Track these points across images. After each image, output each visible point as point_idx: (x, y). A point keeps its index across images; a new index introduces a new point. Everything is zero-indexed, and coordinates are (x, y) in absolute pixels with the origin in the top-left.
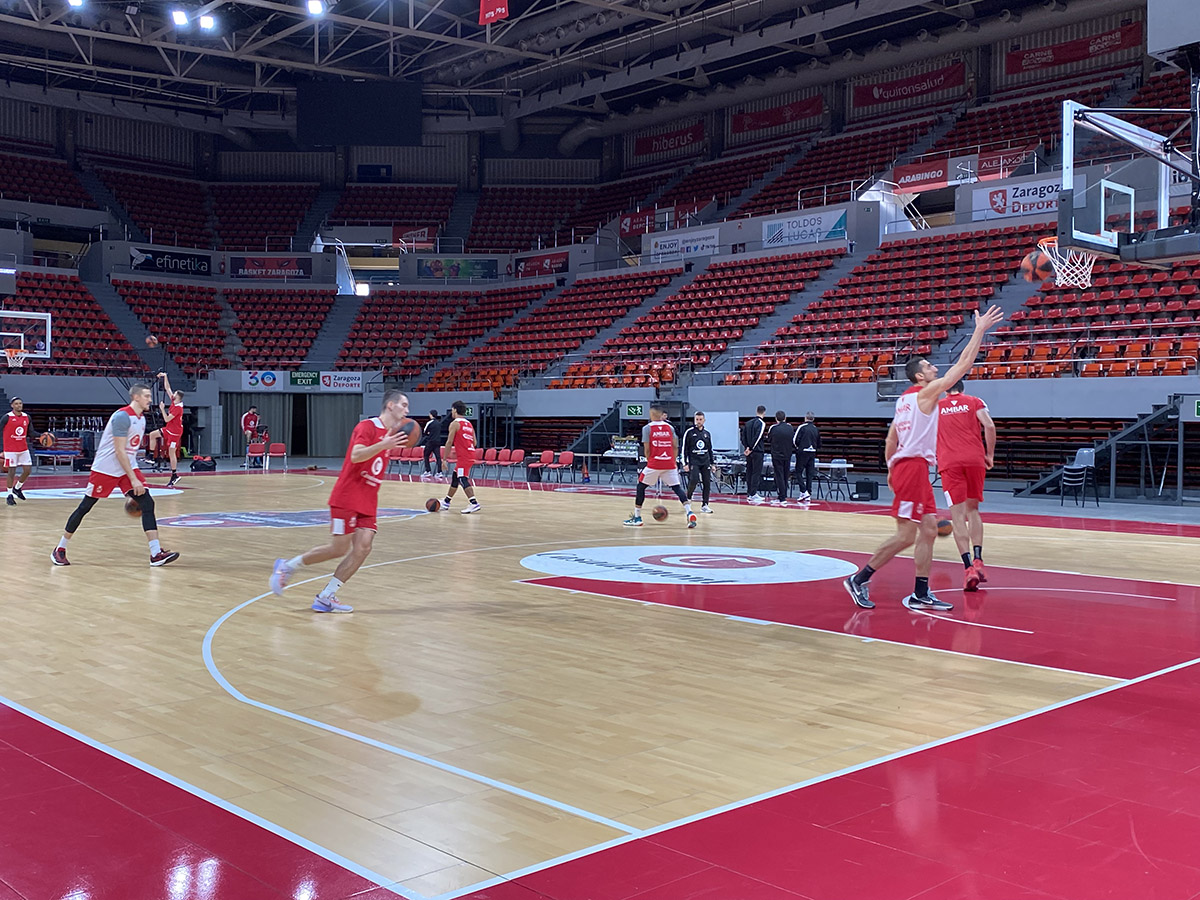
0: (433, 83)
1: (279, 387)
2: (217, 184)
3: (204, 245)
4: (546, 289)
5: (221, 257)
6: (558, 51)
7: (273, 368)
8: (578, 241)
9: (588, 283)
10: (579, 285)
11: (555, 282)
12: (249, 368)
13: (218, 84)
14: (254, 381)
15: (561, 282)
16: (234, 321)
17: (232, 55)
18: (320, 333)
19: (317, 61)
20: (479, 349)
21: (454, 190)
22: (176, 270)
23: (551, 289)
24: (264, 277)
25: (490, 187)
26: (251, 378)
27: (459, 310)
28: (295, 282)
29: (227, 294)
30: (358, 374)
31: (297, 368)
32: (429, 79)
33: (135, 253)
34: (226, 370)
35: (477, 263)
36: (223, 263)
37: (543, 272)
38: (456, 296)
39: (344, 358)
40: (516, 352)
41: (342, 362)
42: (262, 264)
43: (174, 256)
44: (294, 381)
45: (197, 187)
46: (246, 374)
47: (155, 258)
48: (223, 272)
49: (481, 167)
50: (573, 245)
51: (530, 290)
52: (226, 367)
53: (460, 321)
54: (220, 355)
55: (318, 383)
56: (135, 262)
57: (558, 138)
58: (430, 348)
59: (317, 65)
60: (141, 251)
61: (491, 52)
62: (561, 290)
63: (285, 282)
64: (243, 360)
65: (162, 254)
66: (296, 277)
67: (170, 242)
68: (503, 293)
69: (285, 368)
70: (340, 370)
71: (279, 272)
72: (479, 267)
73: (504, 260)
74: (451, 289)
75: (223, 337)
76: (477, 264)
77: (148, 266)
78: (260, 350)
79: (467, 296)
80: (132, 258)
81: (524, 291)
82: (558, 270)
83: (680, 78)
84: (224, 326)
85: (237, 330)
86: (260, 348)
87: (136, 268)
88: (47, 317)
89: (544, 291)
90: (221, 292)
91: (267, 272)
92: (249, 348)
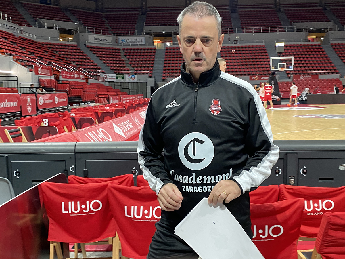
88: (292, 58)
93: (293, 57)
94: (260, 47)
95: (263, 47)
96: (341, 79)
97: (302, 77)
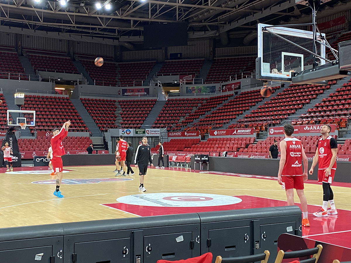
0: (193, 22)
1: (132, 135)
2: (121, 63)
4: (230, 96)
5: (119, 89)
6: (237, 6)
7: (131, 128)
8: (244, 77)
9: (245, 93)
10: (242, 94)
11: (234, 93)
12: (123, 128)
13: (118, 28)
14: (123, 133)
15: (236, 93)
16: (121, 111)
17: (120, 18)
18: (149, 115)
19: (150, 17)
20: (202, 119)
21: (203, 61)
23: (232, 96)
24: (133, 95)
25: (217, 58)
26: (122, 131)
27: (199, 105)
28: (144, 97)
29: (119, 102)
30: (159, 129)
31: (139, 128)
32: (191, 21)
36: (120, 91)
37: (230, 89)
38: (199, 100)
41: (155, 125)
42: (133, 91)
44: (137, 133)
45: (114, 64)
46: (121, 130)
48: (119, 94)
49: (214, 51)
50: (242, 79)
51: (225, 97)
52: (115, 128)
53: (199, 109)
54: (114, 124)
55: (145, 133)
57: (243, 38)
58: (186, 120)
59: (150, 19)
61: (211, 9)
62: (235, 96)
63: (140, 97)
64: (121, 125)
66: (144, 95)
68: (215, 98)
69: (135, 128)
70: (154, 128)
71: (138, 94)
72: (209, 89)
73: (218, 86)
74: (197, 97)
75: (116, 117)
76: (208, 87)
78: (128, 122)
79: (203, 100)
81: (222, 97)
82: (235, 89)
83: (288, 13)
84: (117, 113)
85: (121, 115)
89: (230, 97)
90: (118, 101)
91: (134, 94)
92: (124, 121)
93: (35, 111)
95: (1, 96)
96: (91, 138)
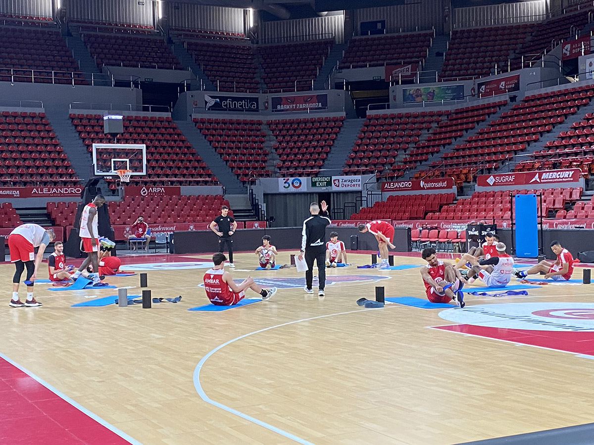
1: (304, 188)
3: (254, 90)
5: (265, 98)
7: (300, 175)
8: (527, 66)
9: (534, 98)
10: (527, 100)
11: (508, 99)
12: (284, 176)
14: (287, 185)
15: (513, 99)
16: (274, 143)
18: (333, 148)
20: (448, 154)
21: (431, 35)
22: (235, 110)
23: (505, 105)
24: (294, 110)
26: (285, 183)
27: (434, 125)
28: (318, 112)
29: (269, 124)
30: (359, 177)
31: (316, 175)
33: (207, 98)
34: (268, 178)
35: (448, 88)
36: (267, 102)
37: (499, 91)
38: (432, 115)
39: (350, 166)
40: (476, 155)
41: (347, 169)
42: (293, 101)
43: (234, 99)
44: (314, 184)
46: (281, 180)
47: (221, 101)
48: (266, 108)
49: (452, 15)
50: (523, 70)
51: (489, 107)
52: (268, 176)
53: (435, 134)
54: (265, 167)
55: (331, 185)
56: (209, 105)
60: (212, 97)
62: (514, 105)
63: (309, 112)
64: (280, 170)
65: (226, 98)
66: (316, 109)
67: (230, 90)
68: (467, 110)
69: (308, 175)
70: (347, 175)
71: (304, 106)
72: (449, 92)
73: (468, 85)
74: (428, 110)
75: (266, 155)
77: (216, 107)
78: (292, 163)
79: (440, 114)
80: (206, 102)
81: (483, 108)
82: (510, 90)
84: (267, 147)
85: (276, 149)
86: (292, 162)
87: (209, 109)
88: (143, 147)
89: (499, 106)
90: (265, 122)
91: (296, 106)
92: (284, 162)
93: (145, 145)
94: (33, 116)
95: (42, 118)
96: (226, 197)
97: (144, 190)
